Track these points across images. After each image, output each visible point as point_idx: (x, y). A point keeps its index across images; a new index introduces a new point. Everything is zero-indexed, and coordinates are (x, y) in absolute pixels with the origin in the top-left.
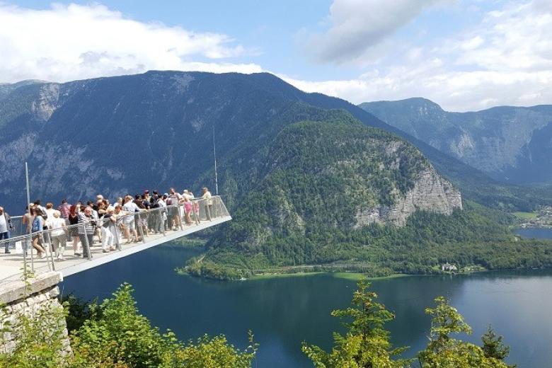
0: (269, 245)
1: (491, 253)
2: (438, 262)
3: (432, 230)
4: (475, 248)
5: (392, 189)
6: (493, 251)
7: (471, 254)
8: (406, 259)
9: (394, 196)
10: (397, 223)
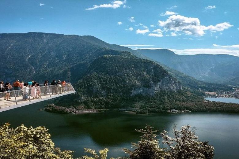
0: (88, 100)
1: (194, 106)
2: (169, 109)
3: (167, 97)
4: (187, 104)
5: (150, 82)
6: (195, 105)
7: (185, 106)
8: (154, 107)
9: (151, 84)
10: (151, 94)
